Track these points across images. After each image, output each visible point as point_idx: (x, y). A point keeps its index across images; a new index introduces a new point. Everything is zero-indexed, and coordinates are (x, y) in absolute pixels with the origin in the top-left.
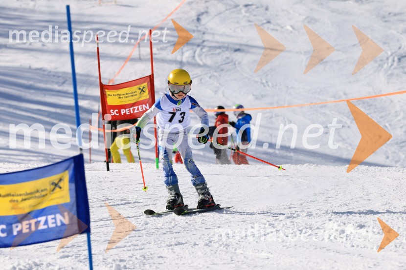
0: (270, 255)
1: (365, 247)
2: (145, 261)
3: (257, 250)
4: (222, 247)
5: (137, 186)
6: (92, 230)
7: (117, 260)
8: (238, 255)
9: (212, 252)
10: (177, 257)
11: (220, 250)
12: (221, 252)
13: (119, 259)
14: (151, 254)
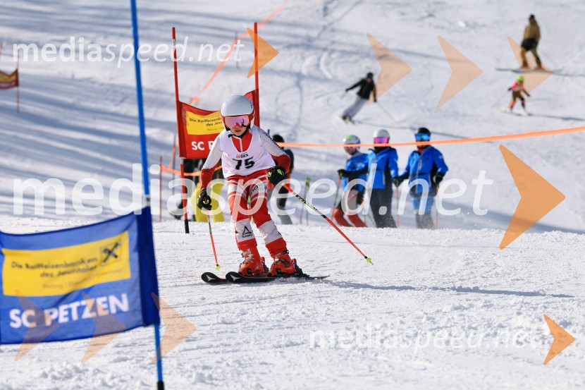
0: (427, 365)
1: (570, 355)
2: (240, 369)
3: (409, 356)
4: (356, 351)
5: (231, 256)
6: (162, 322)
7: (199, 366)
8: (379, 363)
9: (342, 358)
10: (289, 364)
11: (353, 356)
12: (354, 358)
13: (201, 365)
14: (250, 359)
